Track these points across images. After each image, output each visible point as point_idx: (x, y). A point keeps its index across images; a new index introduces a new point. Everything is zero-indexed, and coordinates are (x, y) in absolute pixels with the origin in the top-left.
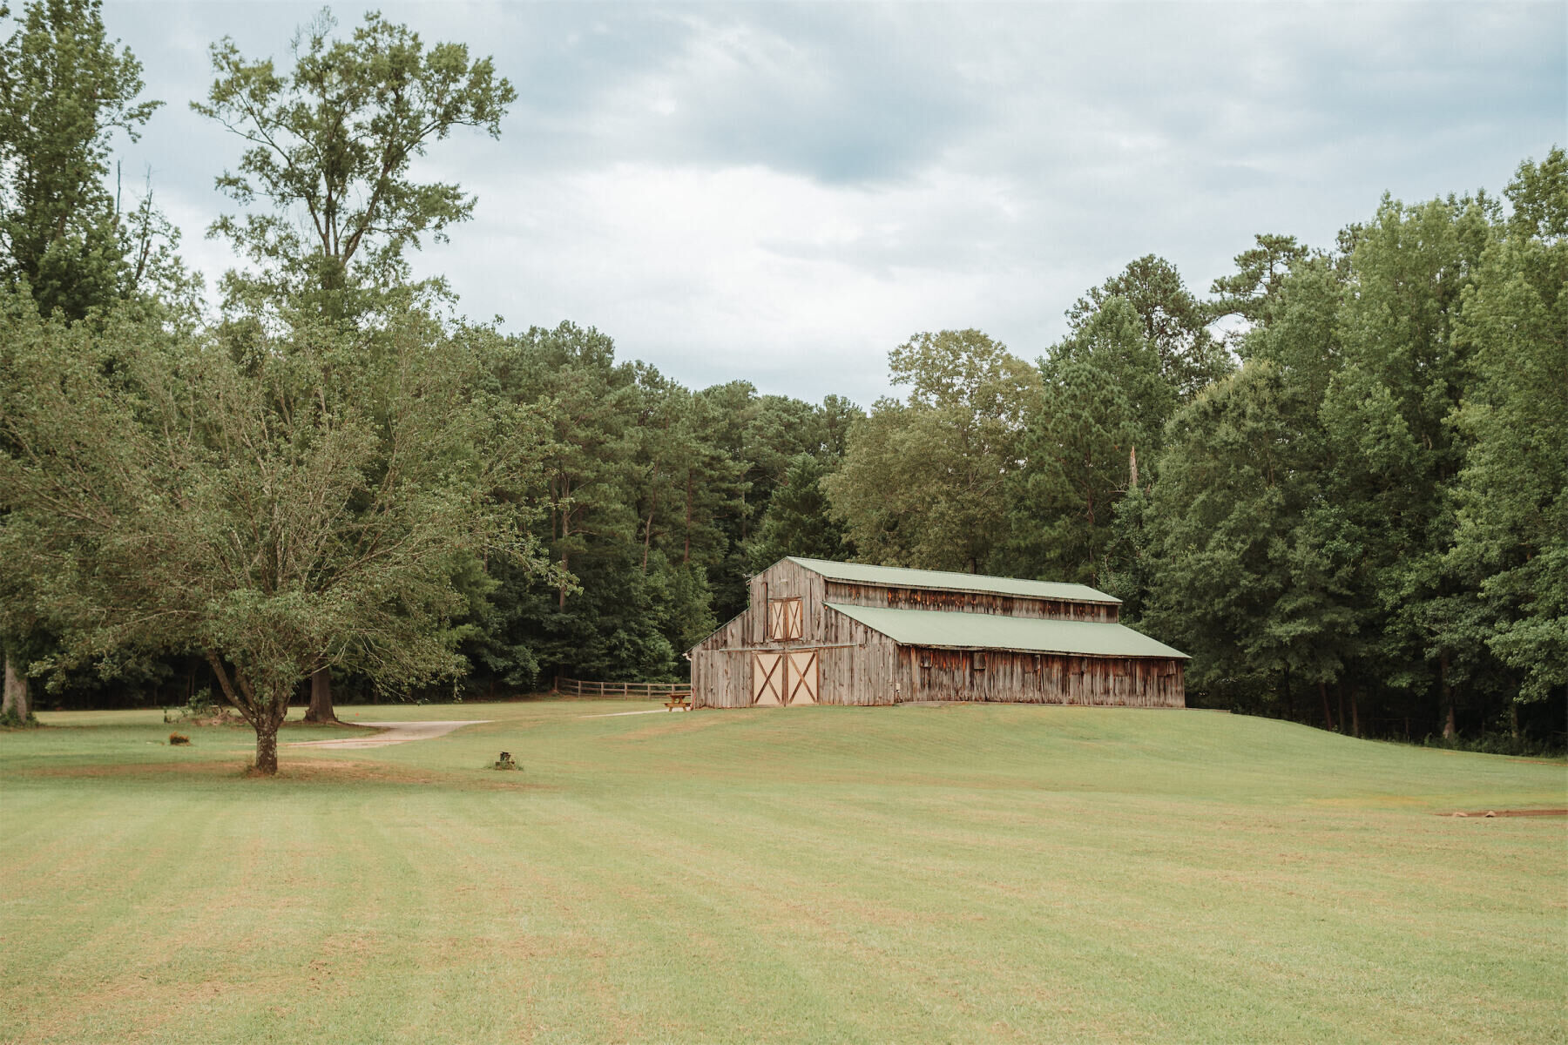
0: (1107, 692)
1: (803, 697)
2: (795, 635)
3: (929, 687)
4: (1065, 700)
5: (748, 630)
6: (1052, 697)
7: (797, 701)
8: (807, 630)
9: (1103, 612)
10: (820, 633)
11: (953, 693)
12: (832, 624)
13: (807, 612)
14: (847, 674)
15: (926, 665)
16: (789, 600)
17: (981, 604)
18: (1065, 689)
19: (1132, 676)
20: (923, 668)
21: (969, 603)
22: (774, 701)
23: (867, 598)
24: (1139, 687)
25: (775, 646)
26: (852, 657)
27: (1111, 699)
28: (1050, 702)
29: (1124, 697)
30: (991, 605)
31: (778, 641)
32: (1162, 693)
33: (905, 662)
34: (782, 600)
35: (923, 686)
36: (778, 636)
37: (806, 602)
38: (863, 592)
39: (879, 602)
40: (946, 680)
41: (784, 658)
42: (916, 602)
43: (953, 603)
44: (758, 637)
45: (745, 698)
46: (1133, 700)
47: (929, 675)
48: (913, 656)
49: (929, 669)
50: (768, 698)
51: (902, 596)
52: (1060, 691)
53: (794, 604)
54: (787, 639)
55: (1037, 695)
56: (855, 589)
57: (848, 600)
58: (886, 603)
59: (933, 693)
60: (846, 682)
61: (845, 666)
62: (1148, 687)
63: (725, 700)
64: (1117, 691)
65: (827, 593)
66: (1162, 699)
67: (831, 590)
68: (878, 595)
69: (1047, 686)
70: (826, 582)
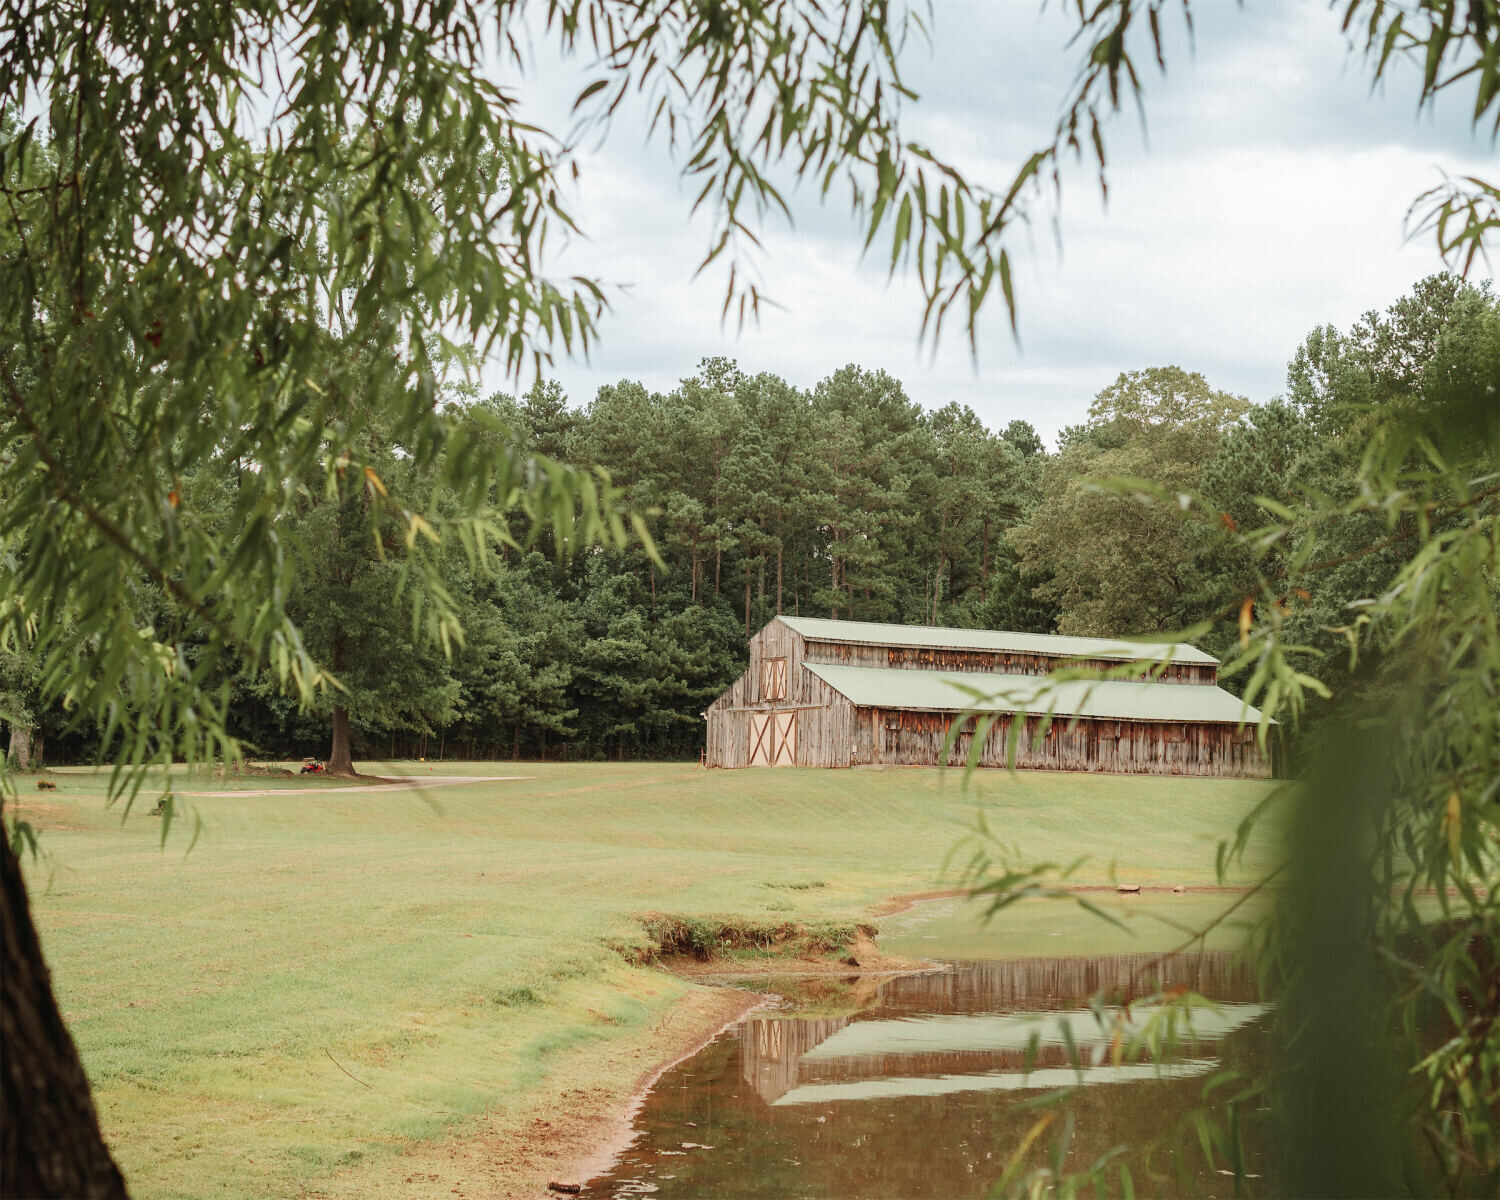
0: (1154, 758)
1: (785, 760)
2: (781, 696)
3: (898, 749)
4: (1092, 766)
5: (747, 690)
6: (1071, 763)
7: (780, 763)
8: (789, 690)
9: (1193, 674)
10: (798, 694)
11: (930, 756)
12: (806, 684)
13: (790, 672)
14: (817, 736)
15: (893, 727)
16: (777, 660)
17: (1017, 665)
18: (1091, 754)
19: (1194, 744)
20: (889, 730)
21: (999, 664)
22: (765, 763)
23: (861, 658)
24: (1203, 753)
25: (766, 707)
26: (820, 718)
27: (1160, 766)
28: (1067, 768)
29: (1181, 766)
30: (1032, 666)
31: (769, 701)
32: (1238, 762)
33: (865, 724)
34: (771, 660)
35: (889, 748)
36: (769, 697)
37: (790, 660)
38: (855, 652)
39: (877, 662)
40: (920, 743)
41: (771, 719)
42: (927, 663)
43: (978, 664)
44: (754, 699)
45: (743, 760)
46: (1193, 768)
47: (898, 737)
48: (876, 718)
49: (898, 731)
50: (760, 760)
51: (908, 655)
52: (1084, 757)
53: (781, 664)
54: (775, 700)
55: (1050, 760)
56: (844, 650)
57: (835, 660)
58: (886, 663)
59: (903, 756)
60: (816, 744)
61: (815, 728)
62: (1216, 755)
63: (730, 761)
64: (1169, 758)
65: (807, 652)
66: (1238, 767)
67: (812, 649)
68: (876, 654)
69: (1064, 751)
70: (807, 643)
